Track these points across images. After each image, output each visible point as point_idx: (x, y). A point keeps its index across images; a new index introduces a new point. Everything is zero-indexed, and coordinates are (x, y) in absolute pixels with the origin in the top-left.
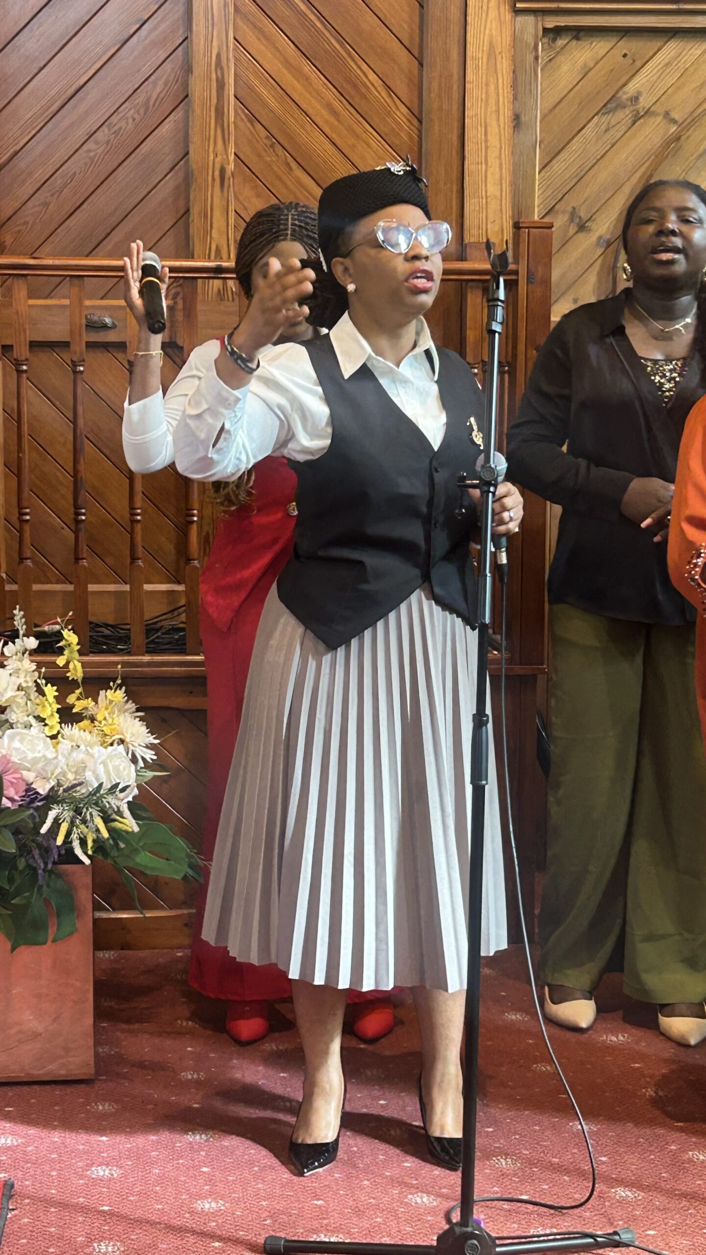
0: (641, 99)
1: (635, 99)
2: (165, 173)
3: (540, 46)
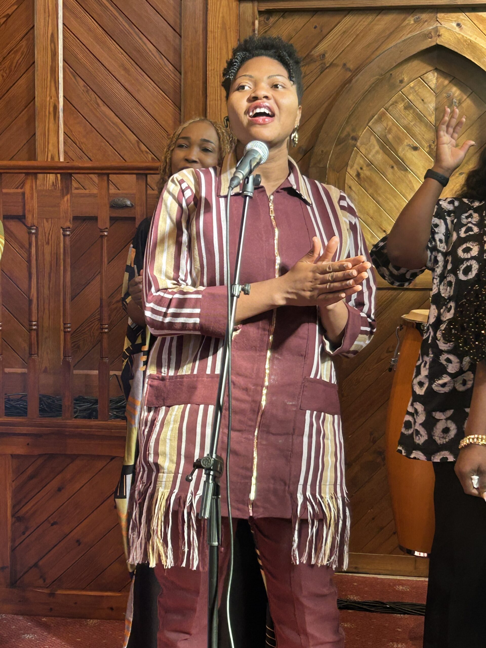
0: (327, 55)
1: (323, 56)
2: (21, 110)
3: (257, 22)
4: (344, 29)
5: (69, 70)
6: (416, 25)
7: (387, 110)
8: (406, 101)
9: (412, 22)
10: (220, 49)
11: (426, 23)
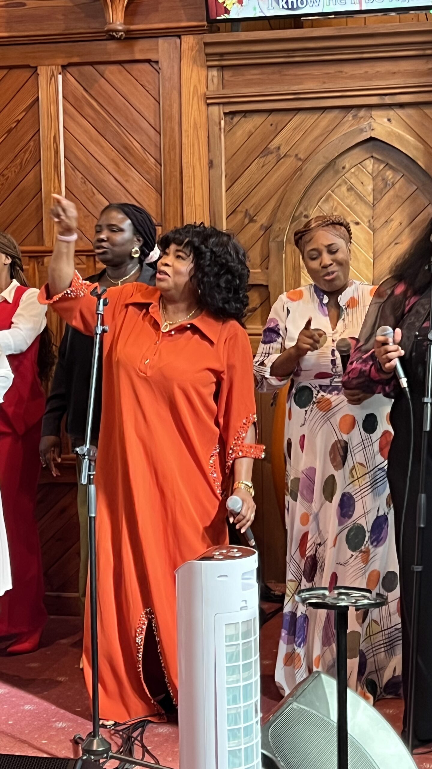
0: (282, 148)
1: (278, 148)
2: (30, 200)
3: (223, 122)
4: (294, 126)
5: (69, 165)
6: (353, 121)
7: (333, 192)
8: (348, 184)
9: (351, 118)
10: (193, 145)
11: (362, 120)
